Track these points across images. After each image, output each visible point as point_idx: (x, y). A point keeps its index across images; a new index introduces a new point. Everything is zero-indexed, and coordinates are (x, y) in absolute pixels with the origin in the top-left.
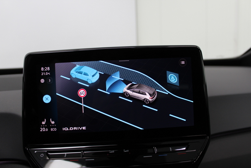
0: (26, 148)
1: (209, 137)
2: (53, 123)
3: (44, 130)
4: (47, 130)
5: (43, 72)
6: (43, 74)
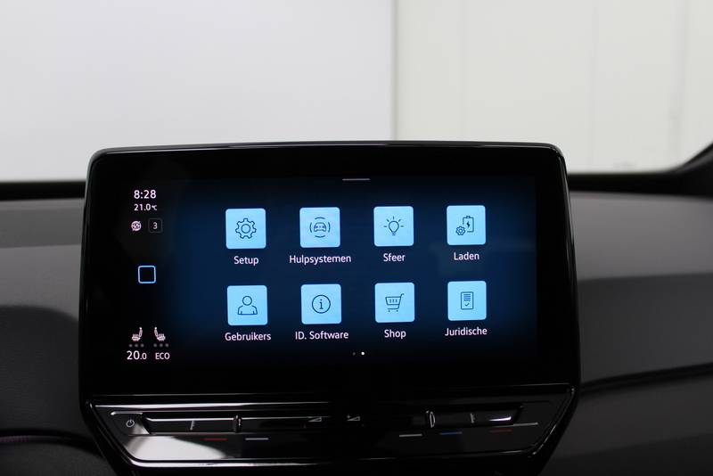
0: (87, 403)
1: (576, 390)
2: (161, 338)
3: (137, 357)
5: (139, 201)
6: (139, 207)
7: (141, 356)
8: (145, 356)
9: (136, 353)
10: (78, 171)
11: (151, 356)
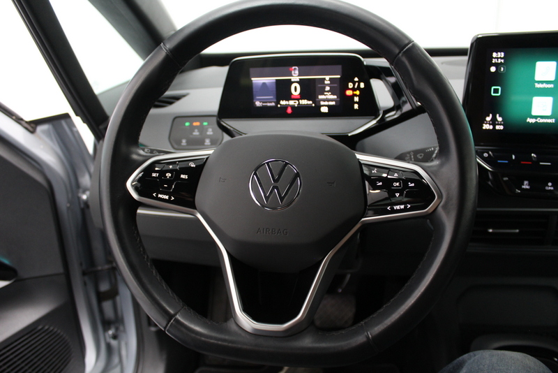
4: (491, 127)
5: (495, 58)
10: (466, 44)
11: (494, 127)
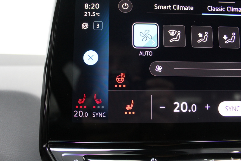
0: (44, 146)
2: (99, 102)
3: (81, 115)
5: (88, 10)
6: (88, 14)
7: (84, 114)
8: (86, 115)
9: (81, 113)
11: (90, 115)
